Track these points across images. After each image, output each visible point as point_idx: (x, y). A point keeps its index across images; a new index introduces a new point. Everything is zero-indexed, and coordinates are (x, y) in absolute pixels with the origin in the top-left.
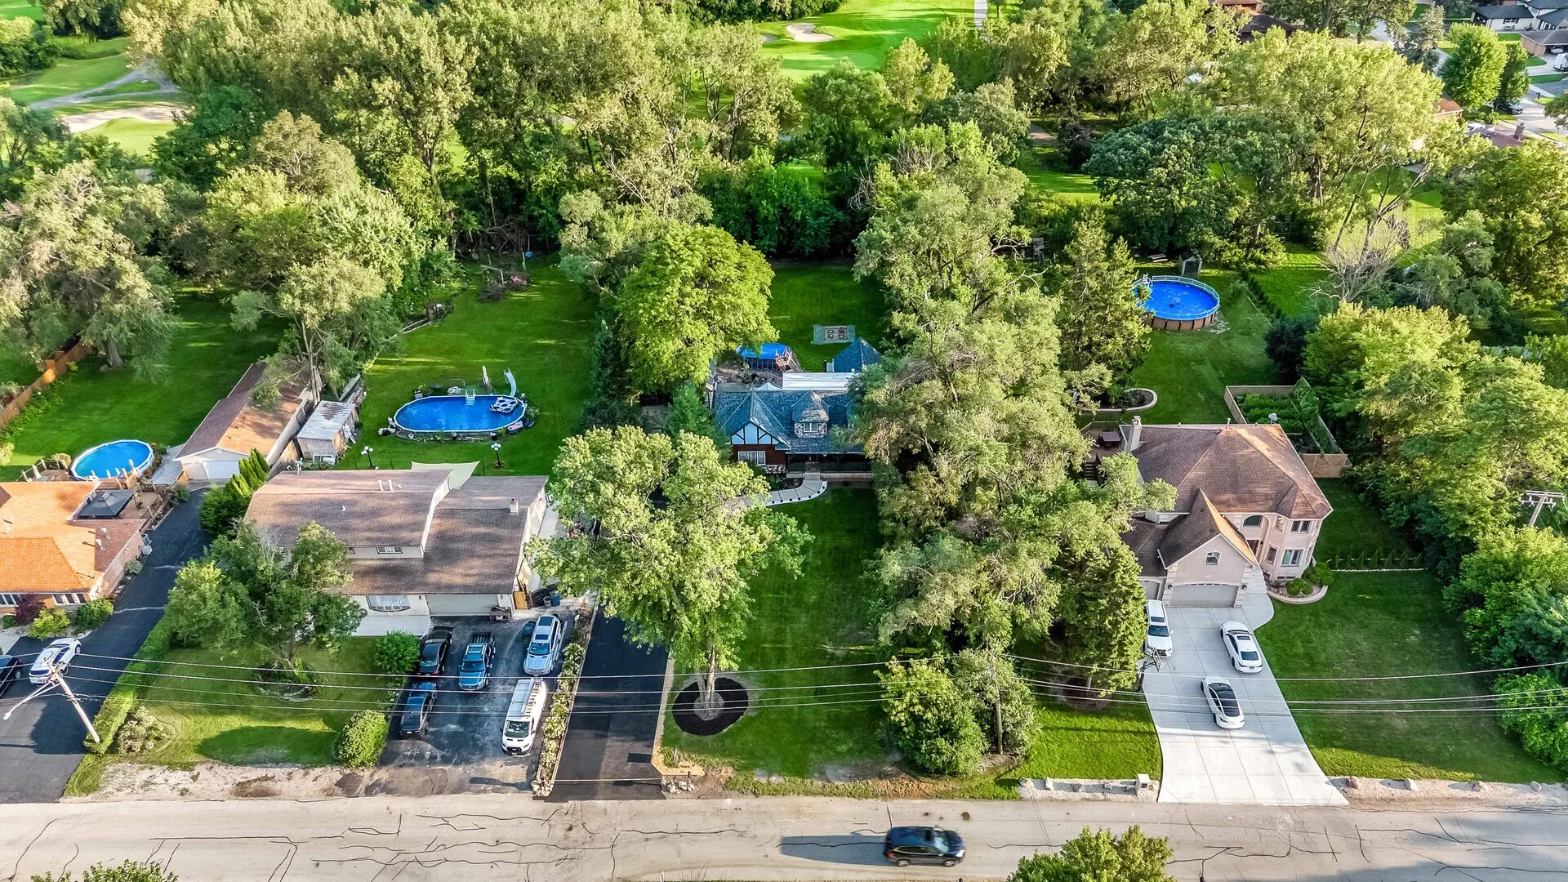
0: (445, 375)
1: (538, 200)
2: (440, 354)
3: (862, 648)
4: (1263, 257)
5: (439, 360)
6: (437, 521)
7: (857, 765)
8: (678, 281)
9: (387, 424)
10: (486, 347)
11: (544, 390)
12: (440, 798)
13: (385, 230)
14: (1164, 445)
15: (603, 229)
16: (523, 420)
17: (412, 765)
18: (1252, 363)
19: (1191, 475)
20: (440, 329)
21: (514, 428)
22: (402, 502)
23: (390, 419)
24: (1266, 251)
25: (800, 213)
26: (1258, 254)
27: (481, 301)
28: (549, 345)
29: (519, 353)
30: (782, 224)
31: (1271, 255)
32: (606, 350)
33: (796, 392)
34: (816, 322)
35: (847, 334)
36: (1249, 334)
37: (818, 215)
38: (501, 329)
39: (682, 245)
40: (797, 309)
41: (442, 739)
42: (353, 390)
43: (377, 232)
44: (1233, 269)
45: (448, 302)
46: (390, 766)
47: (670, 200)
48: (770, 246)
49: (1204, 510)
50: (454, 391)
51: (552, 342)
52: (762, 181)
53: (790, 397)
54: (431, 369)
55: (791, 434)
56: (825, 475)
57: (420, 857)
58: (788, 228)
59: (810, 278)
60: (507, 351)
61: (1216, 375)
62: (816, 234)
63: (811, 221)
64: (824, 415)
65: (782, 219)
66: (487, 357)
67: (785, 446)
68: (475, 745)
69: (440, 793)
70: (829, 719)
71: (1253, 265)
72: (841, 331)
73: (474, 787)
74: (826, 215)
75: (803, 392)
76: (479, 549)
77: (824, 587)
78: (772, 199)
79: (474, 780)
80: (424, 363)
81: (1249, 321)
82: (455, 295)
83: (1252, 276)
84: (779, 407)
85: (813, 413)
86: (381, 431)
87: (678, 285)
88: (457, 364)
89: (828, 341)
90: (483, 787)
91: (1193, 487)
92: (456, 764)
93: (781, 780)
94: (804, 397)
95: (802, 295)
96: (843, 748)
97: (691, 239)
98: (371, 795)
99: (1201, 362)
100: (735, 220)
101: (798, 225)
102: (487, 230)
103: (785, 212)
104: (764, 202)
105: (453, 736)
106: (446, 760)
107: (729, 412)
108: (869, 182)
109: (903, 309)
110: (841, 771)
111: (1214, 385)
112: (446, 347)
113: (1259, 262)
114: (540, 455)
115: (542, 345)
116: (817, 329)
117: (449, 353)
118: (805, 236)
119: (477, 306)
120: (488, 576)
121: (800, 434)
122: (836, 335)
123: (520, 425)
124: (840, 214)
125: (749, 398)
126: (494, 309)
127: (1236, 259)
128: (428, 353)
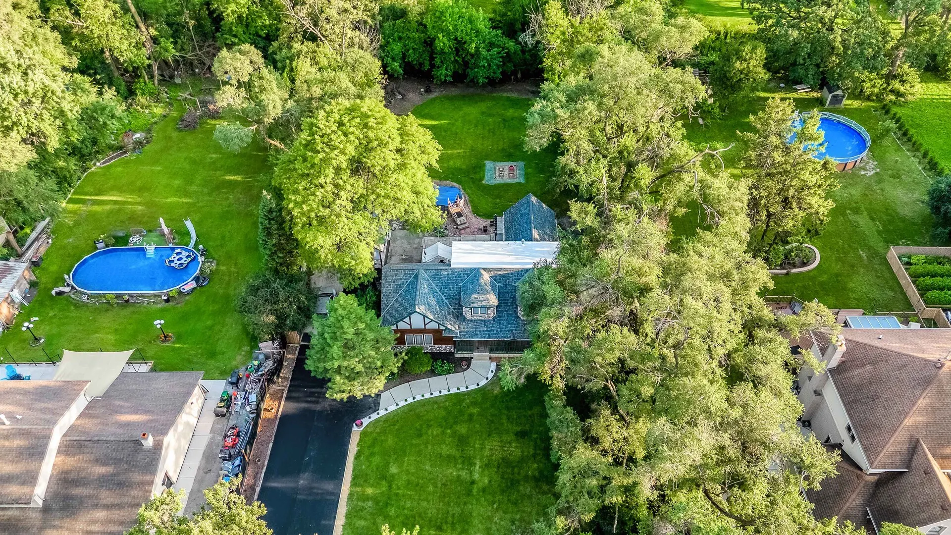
0: (133, 218)
1: (231, 30)
2: (132, 192)
4: (902, 89)
5: (130, 198)
6: (61, 458)
8: (330, 172)
9: (63, 282)
10: (177, 182)
11: (223, 237)
13: (26, 92)
14: (869, 368)
15: (262, 90)
16: (197, 279)
18: (906, 212)
19: (908, 422)
20: (138, 161)
21: (187, 288)
22: (17, 443)
23: (66, 277)
24: (903, 82)
25: (474, 45)
26: (896, 85)
27: (179, 130)
28: (236, 181)
29: (206, 190)
30: (457, 55)
31: (908, 86)
32: (270, 219)
33: (465, 270)
34: (487, 157)
35: (517, 172)
36: (899, 177)
37: (491, 45)
38: (194, 162)
39: (334, 128)
40: (470, 142)
42: (37, 239)
43: (16, 96)
44: (873, 101)
45: (149, 131)
47: (350, 33)
48: (446, 75)
49: (928, 472)
50: (135, 240)
51: (239, 178)
52: (438, 14)
53: (459, 276)
54: (119, 210)
55: (459, 316)
56: (494, 355)
58: (463, 59)
59: (483, 106)
60: (195, 188)
61: (874, 229)
62: (489, 65)
63: (484, 52)
64: (493, 300)
65: (457, 50)
66: (176, 196)
67: (453, 332)
71: (893, 97)
72: (511, 169)
74: (499, 46)
75: (472, 270)
76: (104, 495)
77: (490, 518)
78: (448, 33)
80: (115, 202)
81: (897, 161)
82: (156, 123)
83: (895, 109)
84: (447, 285)
85: (482, 297)
86: (53, 293)
87: (331, 175)
88: (146, 204)
89: (499, 181)
91: (912, 436)
94: (473, 274)
95: (476, 126)
97: (346, 119)
99: (856, 211)
100: (414, 49)
101: (472, 56)
102: (189, 56)
103: (459, 45)
104: (440, 36)
107: (396, 290)
108: (540, 17)
109: (581, 199)
111: (876, 242)
112: (139, 183)
113: (898, 94)
114: (209, 323)
115: (229, 182)
116: (489, 164)
117: (141, 190)
118: (478, 67)
119: (175, 134)
121: (468, 317)
122: (506, 173)
123: (193, 284)
124: (511, 44)
125: (416, 276)
126: (190, 139)
127: (876, 90)
128: (121, 190)
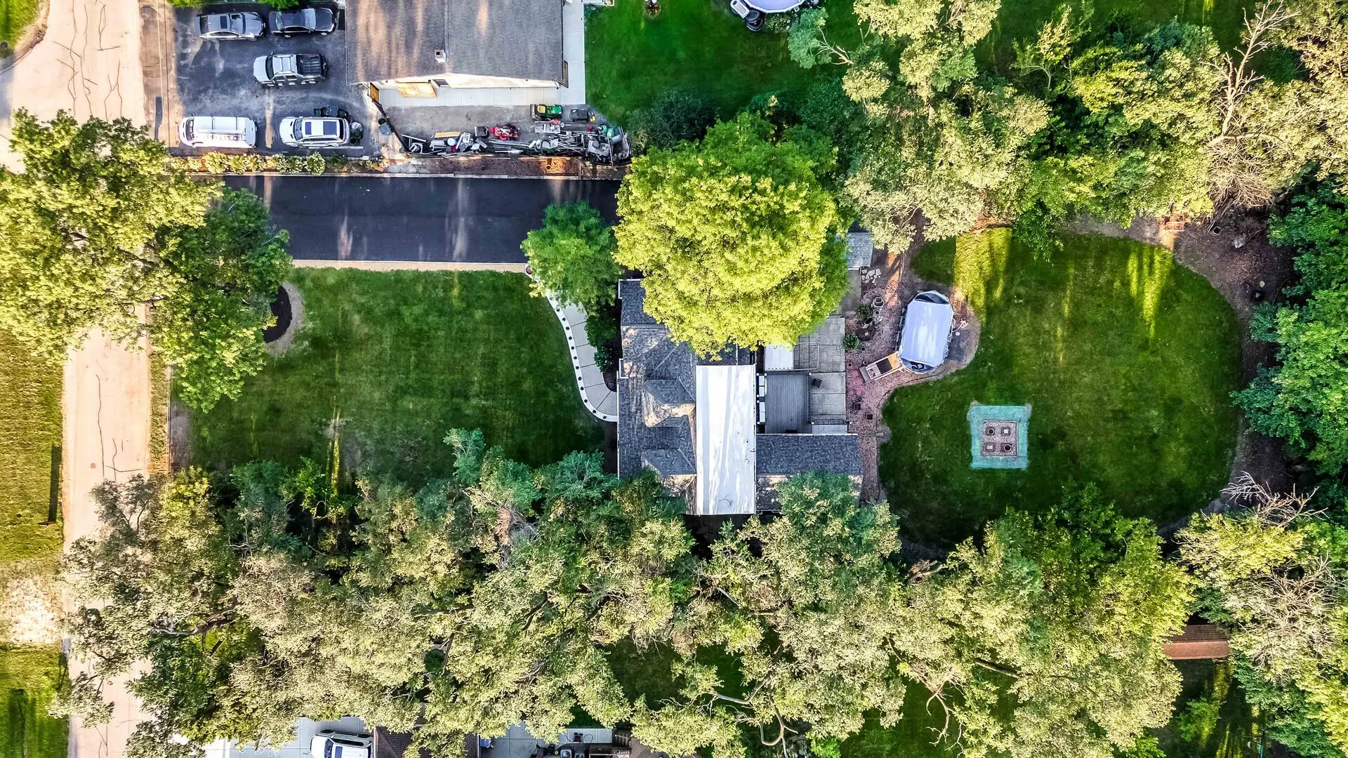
3: (336, 454)
7: (186, 445)
12: (139, 75)
17: (176, 40)
41: (206, 59)
46: (174, 20)
57: (78, 78)
68: (200, 92)
69: (146, 74)
70: (241, 422)
73: (153, 103)
76: (398, 30)
79: (159, 101)
90: (153, 111)
92: (178, 81)
93: (168, 378)
96: (205, 432)
98: (141, 13)
105: (211, 69)
106: (180, 70)
110: (180, 431)
120: (366, 52)
